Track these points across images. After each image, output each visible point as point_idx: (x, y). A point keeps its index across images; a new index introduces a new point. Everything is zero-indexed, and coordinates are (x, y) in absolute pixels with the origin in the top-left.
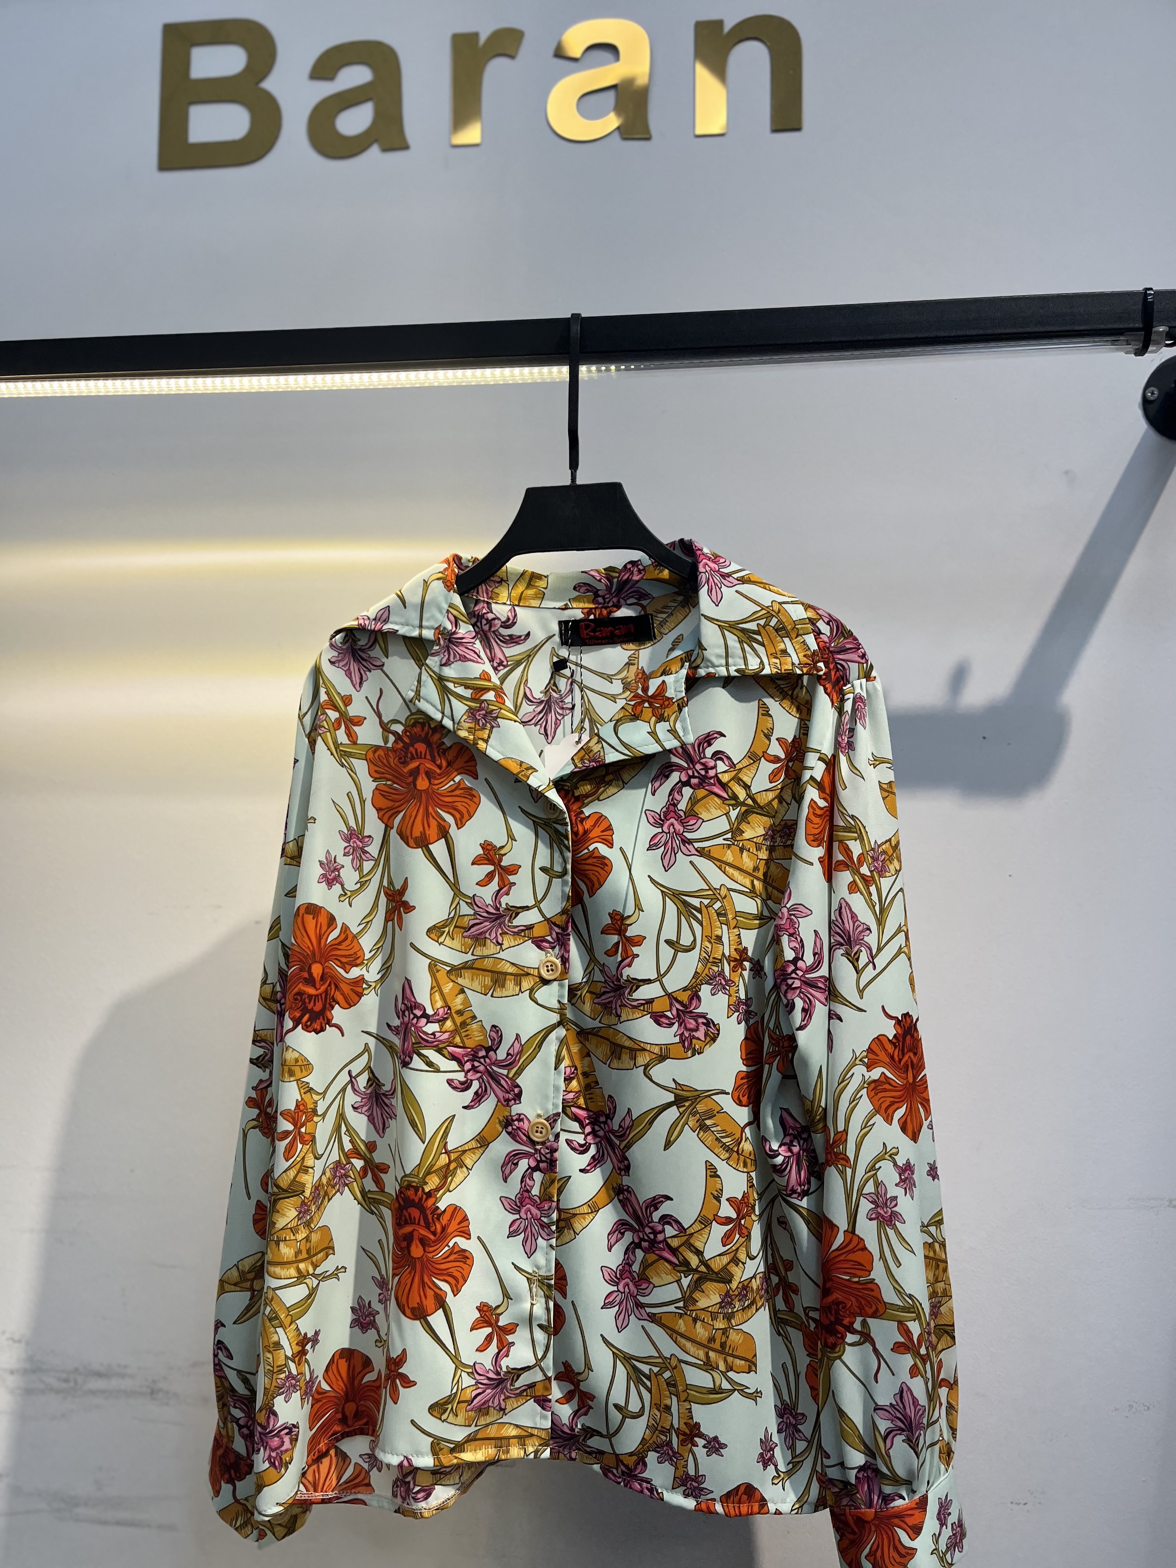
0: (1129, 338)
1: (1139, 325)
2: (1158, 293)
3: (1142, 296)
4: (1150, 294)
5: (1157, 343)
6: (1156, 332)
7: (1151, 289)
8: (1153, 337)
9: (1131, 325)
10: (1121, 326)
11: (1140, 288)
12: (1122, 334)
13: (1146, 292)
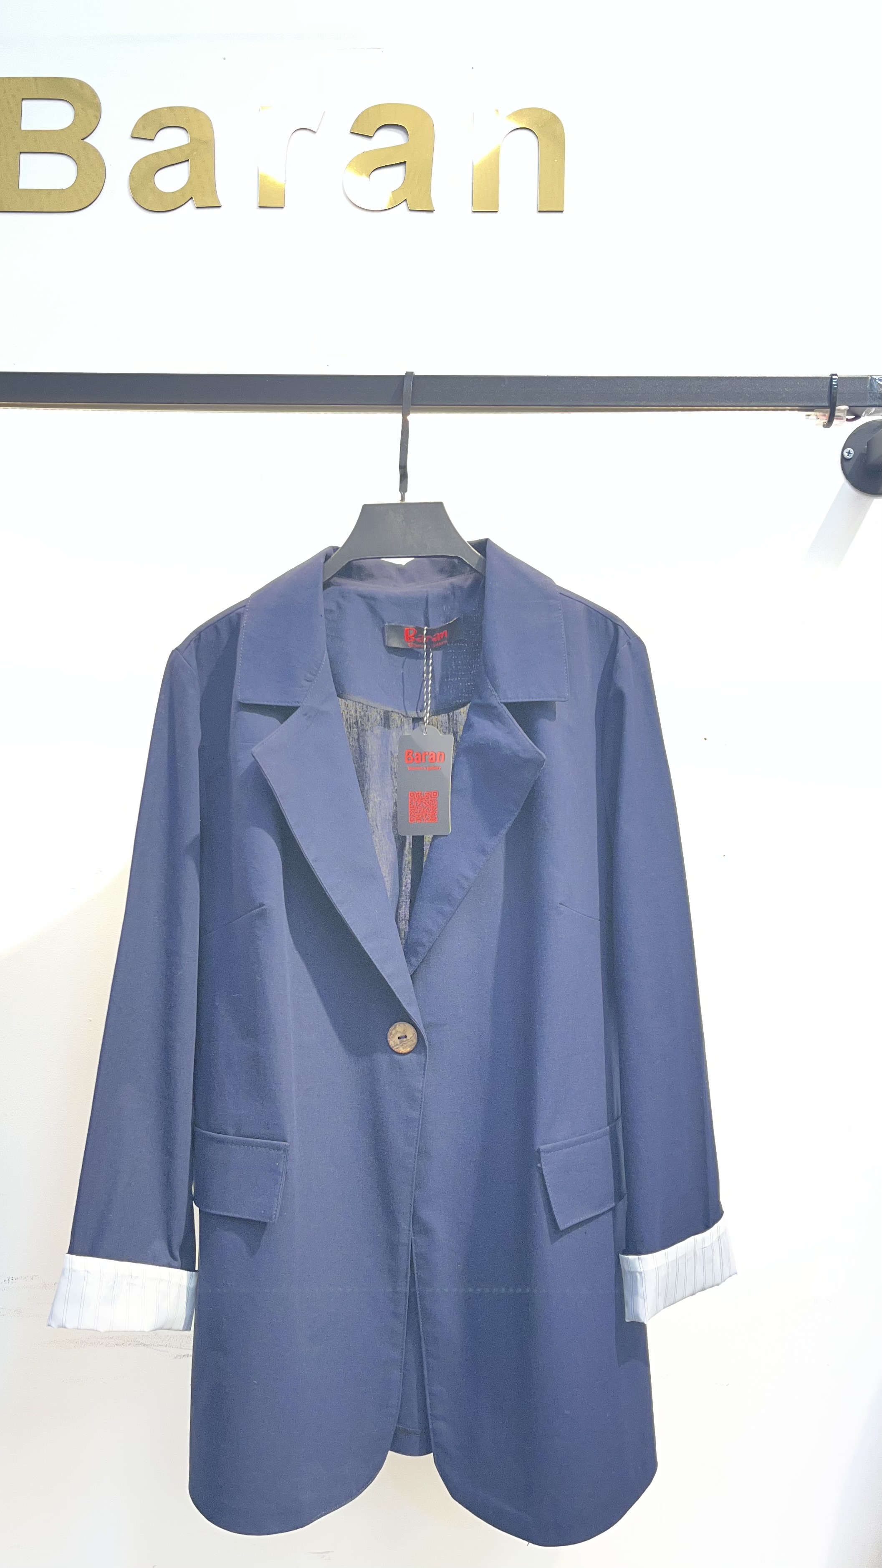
0: (818, 413)
1: (827, 404)
2: (841, 379)
3: (830, 379)
4: (835, 379)
5: (840, 418)
6: (839, 410)
7: (836, 375)
8: (836, 414)
9: (820, 404)
10: (812, 404)
11: (827, 374)
12: (812, 410)
13: (832, 379)
